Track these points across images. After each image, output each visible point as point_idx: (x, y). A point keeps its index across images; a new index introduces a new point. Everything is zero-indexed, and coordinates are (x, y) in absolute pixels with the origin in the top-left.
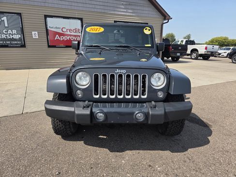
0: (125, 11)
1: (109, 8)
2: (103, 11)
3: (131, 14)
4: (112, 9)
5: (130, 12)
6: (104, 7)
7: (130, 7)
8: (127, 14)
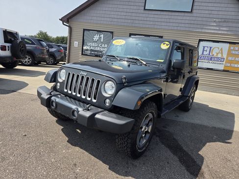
0: (218, 29)
1: (195, 26)
2: (187, 29)
3: (226, 33)
4: (199, 26)
5: (224, 30)
6: (190, 26)
7: (225, 24)
8: (220, 32)
